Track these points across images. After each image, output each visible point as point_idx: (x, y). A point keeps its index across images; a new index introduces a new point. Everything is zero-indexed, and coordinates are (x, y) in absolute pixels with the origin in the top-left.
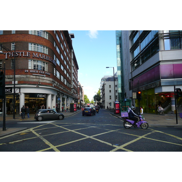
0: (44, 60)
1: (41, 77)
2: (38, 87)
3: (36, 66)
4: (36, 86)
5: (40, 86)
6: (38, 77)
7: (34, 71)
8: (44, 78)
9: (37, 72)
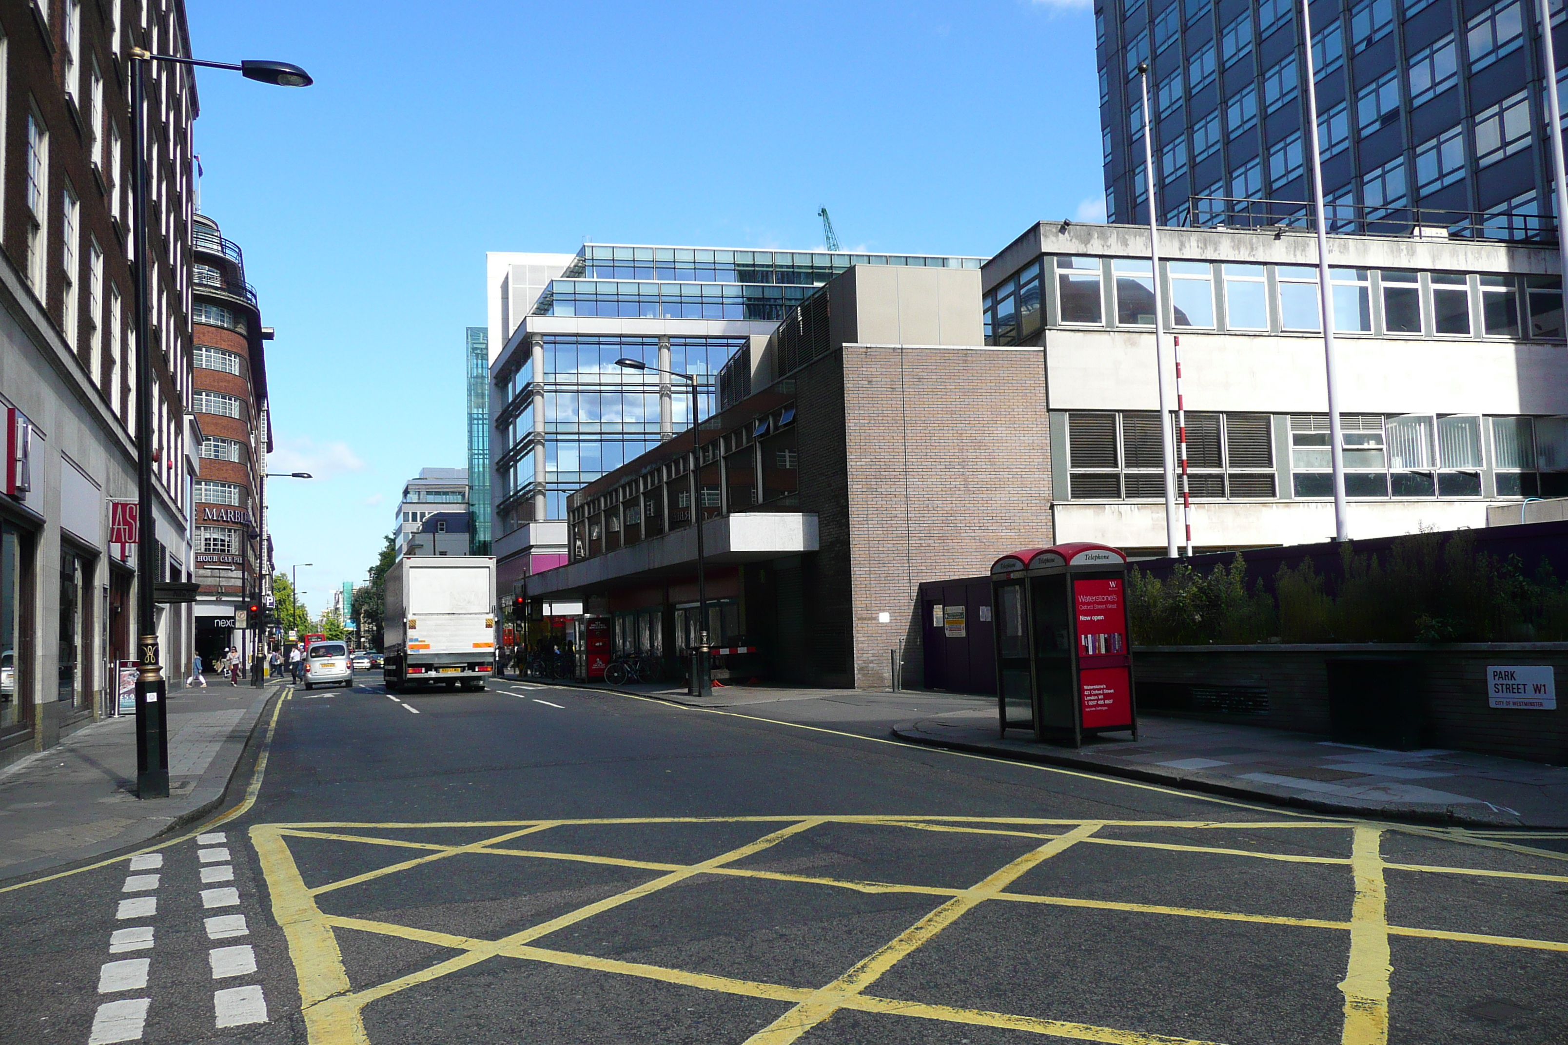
0: (231, 524)
1: (223, 573)
2: (218, 602)
3: (212, 542)
4: (214, 598)
5: (224, 599)
6: (216, 572)
7: (208, 559)
8: (230, 574)
9: (215, 559)
